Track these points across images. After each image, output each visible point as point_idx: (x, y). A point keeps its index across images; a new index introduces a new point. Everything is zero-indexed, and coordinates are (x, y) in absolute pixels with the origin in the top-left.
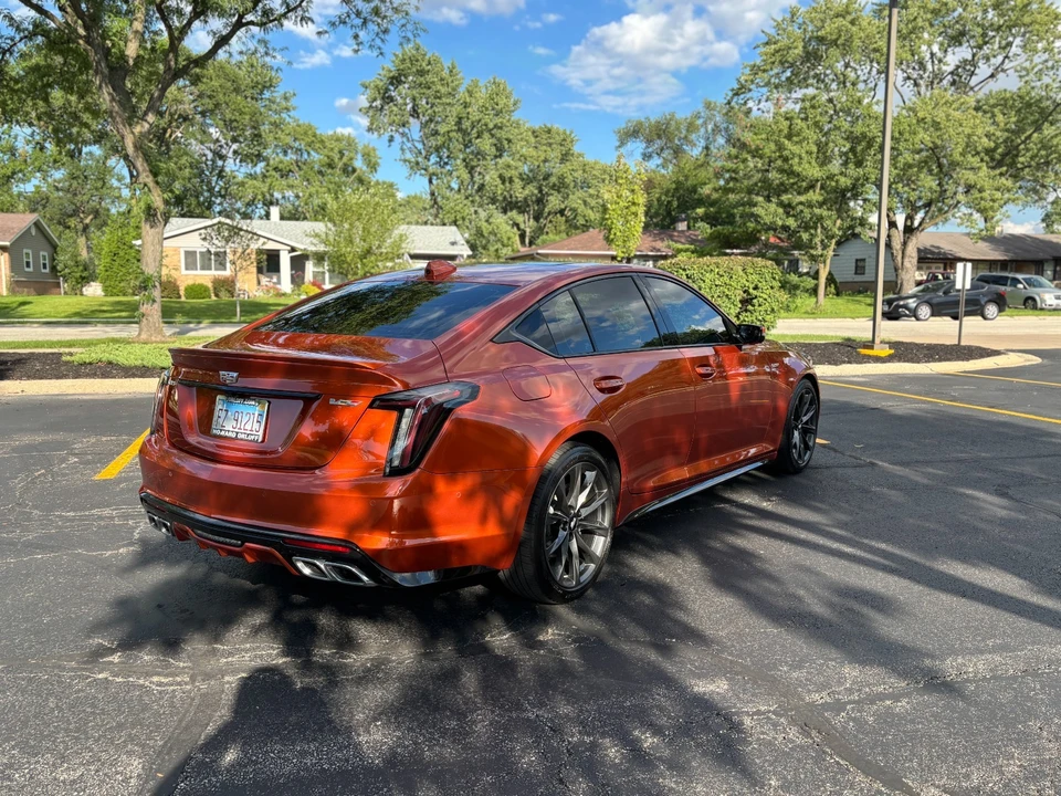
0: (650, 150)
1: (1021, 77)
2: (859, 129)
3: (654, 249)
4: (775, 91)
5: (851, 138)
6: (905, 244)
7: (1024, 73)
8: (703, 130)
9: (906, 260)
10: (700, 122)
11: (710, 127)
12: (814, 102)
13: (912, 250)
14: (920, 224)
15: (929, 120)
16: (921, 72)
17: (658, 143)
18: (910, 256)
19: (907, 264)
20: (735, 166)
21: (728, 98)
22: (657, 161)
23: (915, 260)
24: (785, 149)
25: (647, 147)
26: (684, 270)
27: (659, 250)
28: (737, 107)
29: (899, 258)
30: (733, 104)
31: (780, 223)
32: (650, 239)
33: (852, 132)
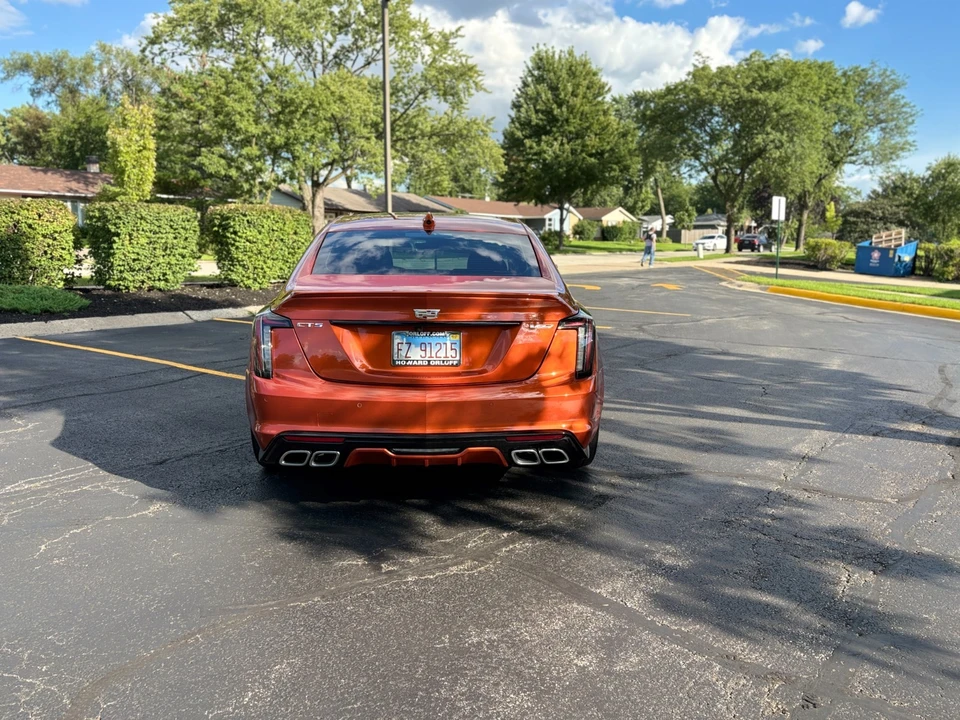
0: (39, 86)
1: (395, 68)
2: (288, 95)
3: (70, 190)
4: (194, 48)
5: (281, 101)
6: (314, 195)
7: (397, 65)
8: (98, 73)
9: (316, 210)
10: (97, 64)
11: (105, 71)
12: (246, 65)
13: (319, 201)
14: (325, 180)
15: (337, 94)
16: (310, 51)
17: (50, 81)
18: (319, 207)
19: (317, 213)
20: (167, 115)
21: (143, 46)
22: (46, 97)
23: (322, 210)
24: (227, 106)
25: (36, 83)
26: (245, 215)
27: (76, 191)
28: (151, 56)
29: (310, 208)
30: (147, 53)
31: (223, 172)
32: (63, 179)
33: (281, 97)
